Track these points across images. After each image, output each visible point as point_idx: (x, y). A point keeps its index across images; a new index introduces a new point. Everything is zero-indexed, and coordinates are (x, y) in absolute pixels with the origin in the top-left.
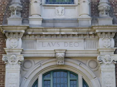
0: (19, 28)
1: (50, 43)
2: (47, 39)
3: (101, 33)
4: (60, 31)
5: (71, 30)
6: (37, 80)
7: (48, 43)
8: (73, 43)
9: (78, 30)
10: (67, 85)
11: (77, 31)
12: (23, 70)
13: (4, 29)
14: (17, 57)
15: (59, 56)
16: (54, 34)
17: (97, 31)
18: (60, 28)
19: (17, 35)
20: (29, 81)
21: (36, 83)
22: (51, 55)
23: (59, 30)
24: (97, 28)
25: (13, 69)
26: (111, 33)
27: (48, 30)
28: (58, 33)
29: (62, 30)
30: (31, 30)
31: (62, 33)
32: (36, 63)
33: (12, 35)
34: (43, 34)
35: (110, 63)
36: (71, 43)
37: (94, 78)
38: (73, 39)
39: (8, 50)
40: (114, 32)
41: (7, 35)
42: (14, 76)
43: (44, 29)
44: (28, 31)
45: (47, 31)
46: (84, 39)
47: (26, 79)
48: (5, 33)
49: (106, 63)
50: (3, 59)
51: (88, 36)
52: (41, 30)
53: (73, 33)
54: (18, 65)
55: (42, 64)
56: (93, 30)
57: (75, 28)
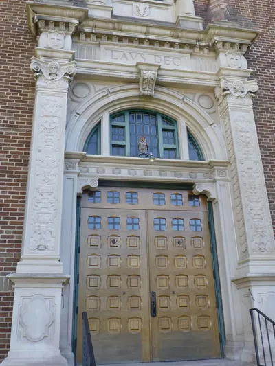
0: (68, 13)
1: (127, 54)
2: (121, 45)
3: (224, 43)
4: (147, 33)
5: (168, 32)
6: (99, 123)
7: (122, 53)
8: (171, 59)
9: (180, 34)
10: (157, 138)
11: (178, 37)
12: (72, 100)
13: (36, 13)
14: (62, 67)
15: (147, 75)
16: (135, 38)
17: (216, 38)
18: (147, 26)
19: (62, 27)
20: (84, 120)
21: (97, 130)
22: (128, 76)
23: (144, 29)
24: (217, 31)
25: (53, 88)
26: (241, 45)
27: (125, 27)
28: (143, 36)
29: (152, 30)
30: (91, 23)
31: (151, 37)
32: (97, 89)
33: (51, 26)
34: (114, 36)
35: (243, 95)
36: (167, 59)
37: (211, 125)
38: (171, 51)
39: (44, 53)
40: (245, 44)
41: (41, 25)
42: (56, 103)
43: (116, 25)
44: (83, 26)
45: (121, 30)
46: (191, 54)
47: (78, 116)
48: (39, 20)
49: (236, 95)
50: (32, 67)
51: (197, 50)
52: (111, 25)
53: (172, 40)
54: (63, 81)
55: (111, 91)
56: (207, 39)
57: (176, 30)
